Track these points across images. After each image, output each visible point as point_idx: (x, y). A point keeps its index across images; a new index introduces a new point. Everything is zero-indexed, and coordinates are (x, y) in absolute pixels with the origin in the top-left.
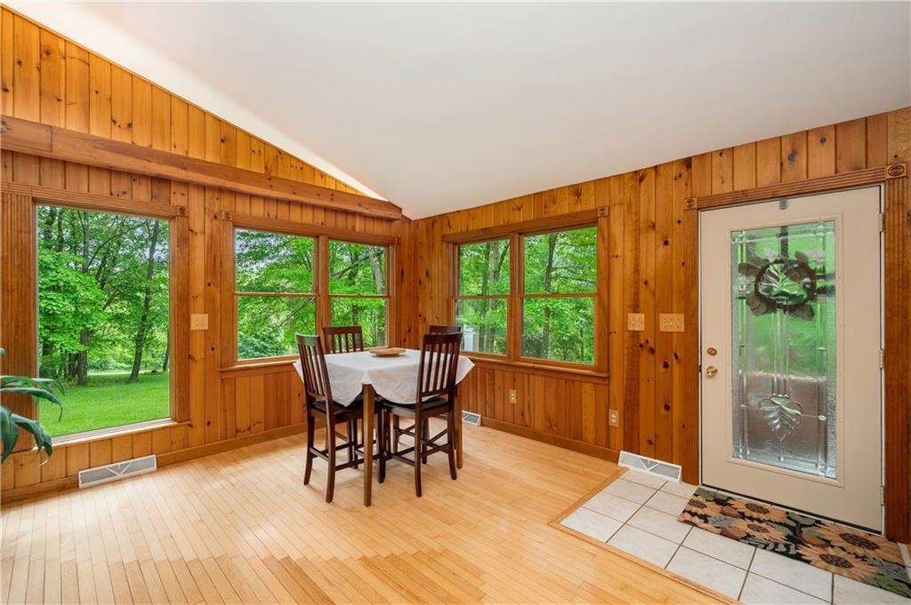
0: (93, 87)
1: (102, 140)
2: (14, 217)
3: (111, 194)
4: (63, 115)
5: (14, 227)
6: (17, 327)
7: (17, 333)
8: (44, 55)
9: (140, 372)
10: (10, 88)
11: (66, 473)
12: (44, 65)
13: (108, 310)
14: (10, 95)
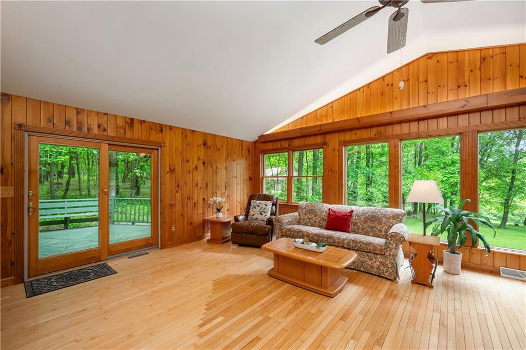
0: (508, 64)
1: (515, 90)
2: (470, 141)
3: (520, 118)
4: (491, 85)
5: (470, 146)
6: (471, 190)
7: (470, 193)
8: (483, 61)
9: (507, 224)
10: (468, 85)
11: (493, 265)
12: (482, 66)
13: (484, 184)
14: (468, 88)
